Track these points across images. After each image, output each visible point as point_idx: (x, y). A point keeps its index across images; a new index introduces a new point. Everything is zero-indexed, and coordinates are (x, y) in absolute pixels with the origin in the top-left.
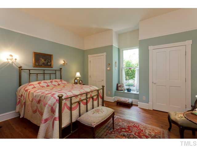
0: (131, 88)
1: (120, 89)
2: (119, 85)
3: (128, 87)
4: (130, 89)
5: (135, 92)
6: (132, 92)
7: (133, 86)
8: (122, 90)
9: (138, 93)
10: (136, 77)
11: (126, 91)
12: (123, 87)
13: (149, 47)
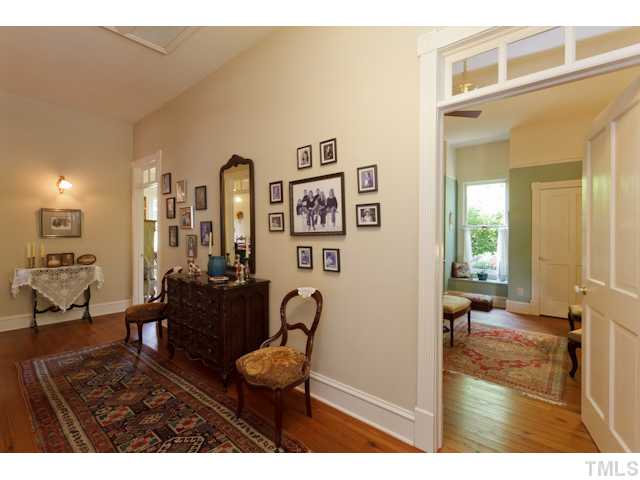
0: (488, 272)
1: (460, 273)
2: (458, 265)
3: (479, 271)
4: (486, 275)
5: (498, 281)
6: (488, 281)
7: (492, 268)
8: (465, 277)
9: (506, 282)
10: (499, 247)
11: (476, 279)
12: (468, 269)
13: (533, 184)
